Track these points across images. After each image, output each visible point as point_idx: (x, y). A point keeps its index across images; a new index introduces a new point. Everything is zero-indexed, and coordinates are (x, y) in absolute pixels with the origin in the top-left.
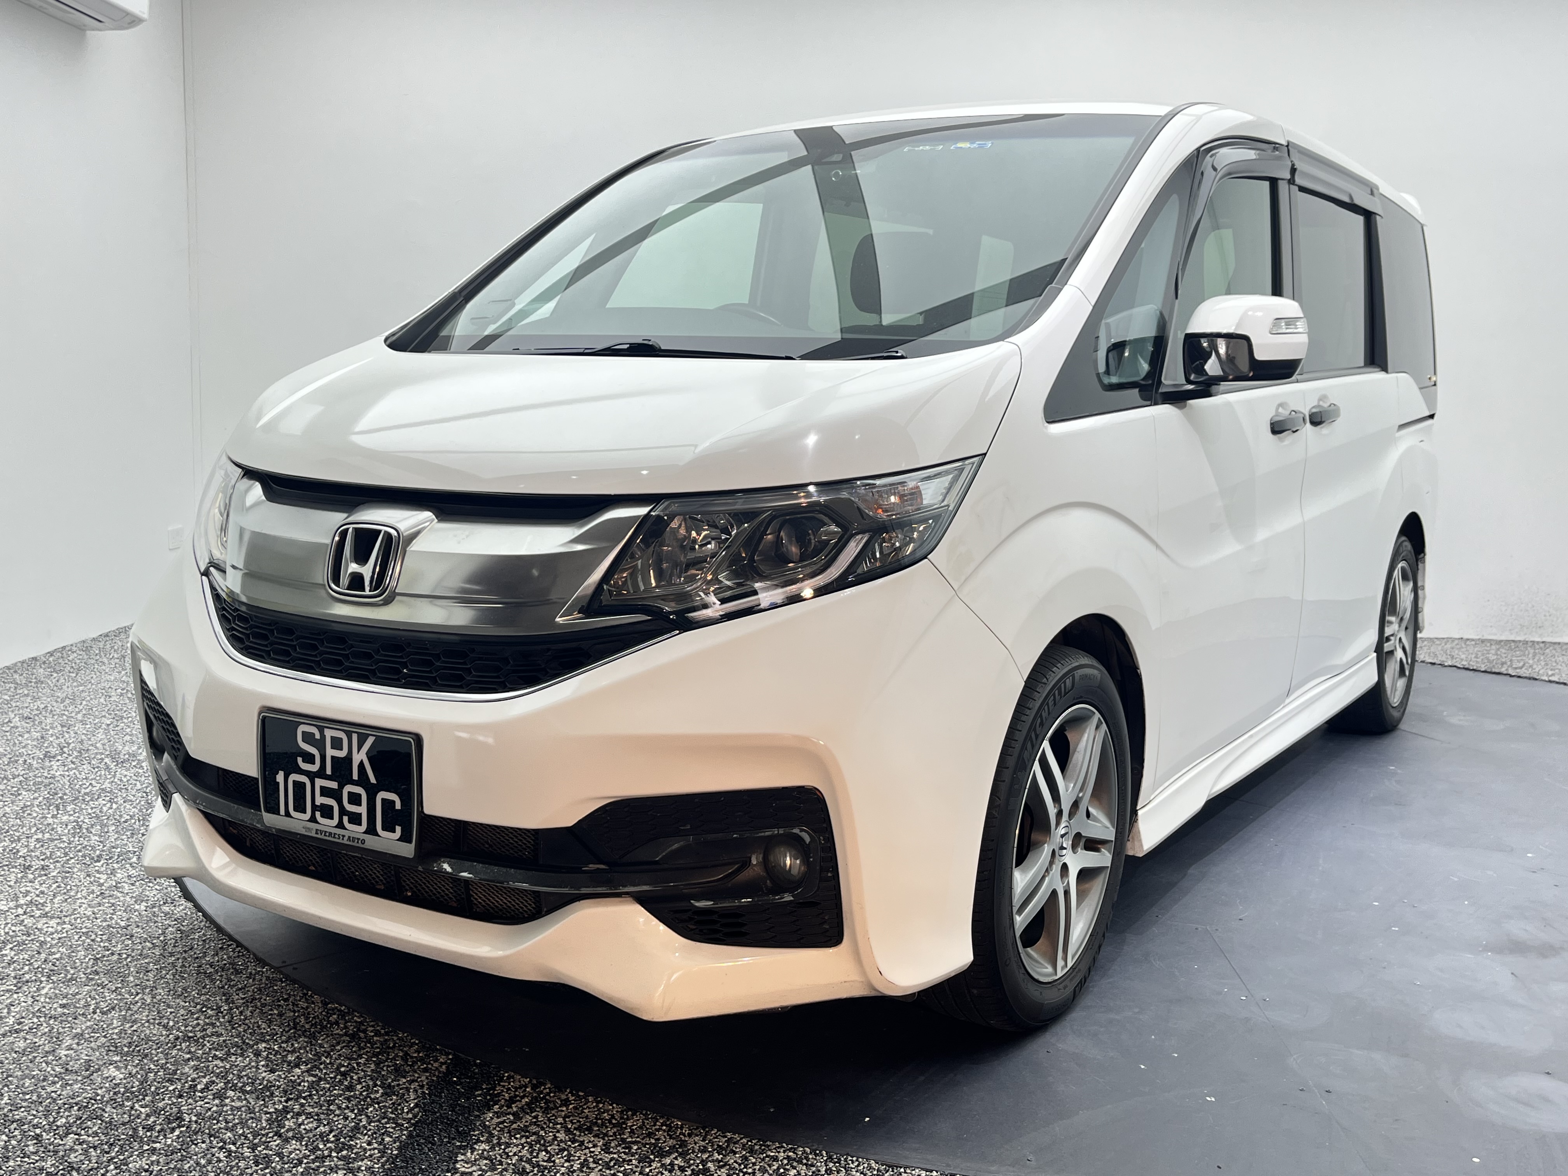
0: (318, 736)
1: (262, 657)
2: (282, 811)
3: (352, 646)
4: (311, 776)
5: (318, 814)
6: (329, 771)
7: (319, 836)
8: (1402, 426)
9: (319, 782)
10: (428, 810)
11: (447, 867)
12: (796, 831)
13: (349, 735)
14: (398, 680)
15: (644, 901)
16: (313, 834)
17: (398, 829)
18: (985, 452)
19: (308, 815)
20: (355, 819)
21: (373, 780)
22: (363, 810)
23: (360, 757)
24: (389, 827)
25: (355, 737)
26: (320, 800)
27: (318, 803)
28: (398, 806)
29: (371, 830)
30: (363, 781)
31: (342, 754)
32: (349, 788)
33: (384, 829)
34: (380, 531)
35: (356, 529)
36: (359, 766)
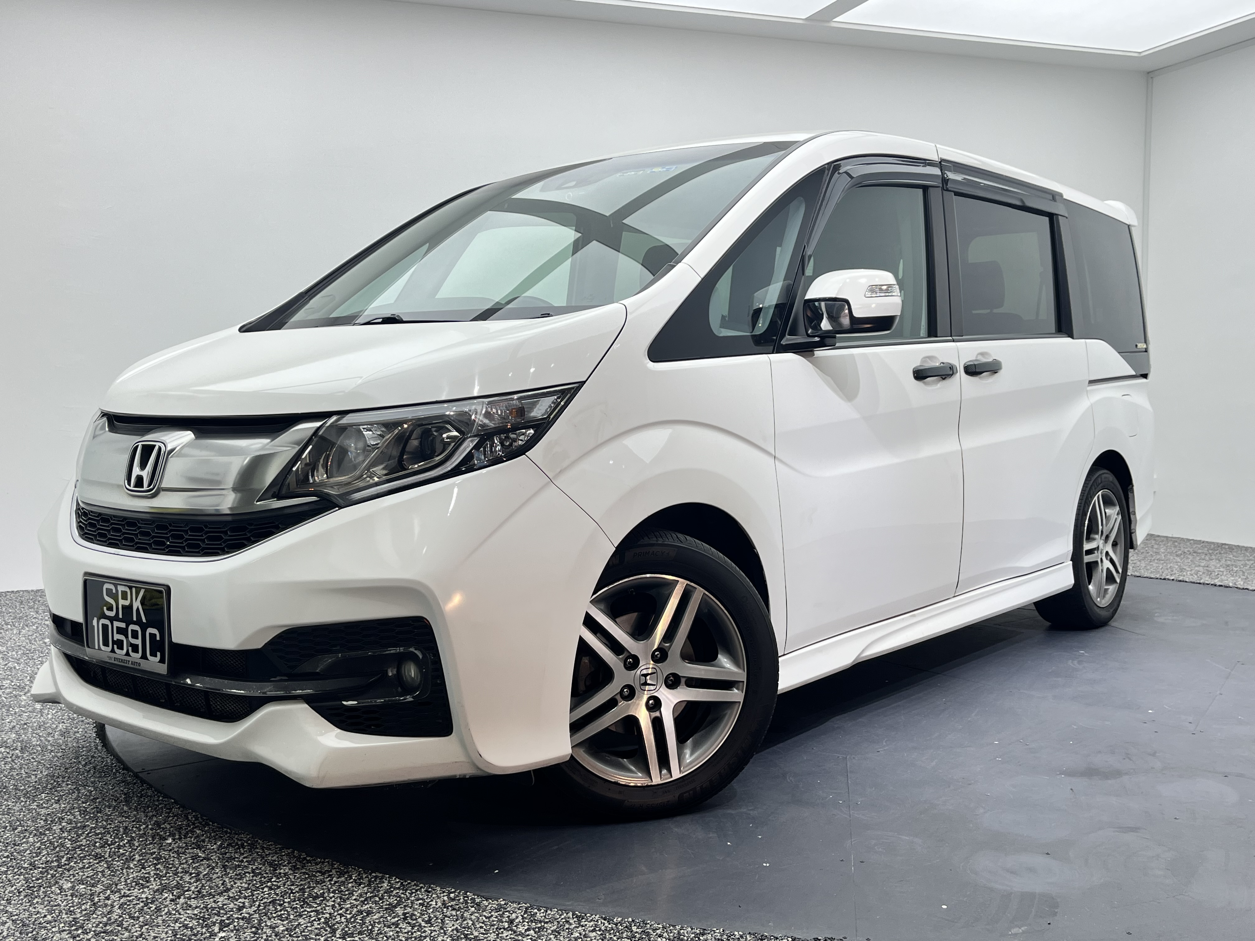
0: (114, 591)
1: (92, 539)
2: (97, 647)
3: (140, 528)
4: (111, 619)
5: (115, 646)
6: (121, 616)
7: (116, 662)
8: (1092, 382)
9: (116, 624)
10: (175, 640)
11: (188, 681)
12: (412, 649)
13: (130, 588)
14: (164, 550)
15: (309, 700)
16: (113, 661)
17: (158, 654)
18: (584, 380)
19: (110, 649)
20: (135, 648)
21: (144, 620)
22: (139, 642)
23: (137, 604)
24: (153, 654)
25: (134, 590)
26: (117, 637)
27: (115, 639)
28: (158, 638)
29: (144, 657)
30: (139, 622)
31: (127, 603)
32: (132, 627)
33: (151, 655)
34: (154, 446)
35: (143, 445)
36: (136, 610)
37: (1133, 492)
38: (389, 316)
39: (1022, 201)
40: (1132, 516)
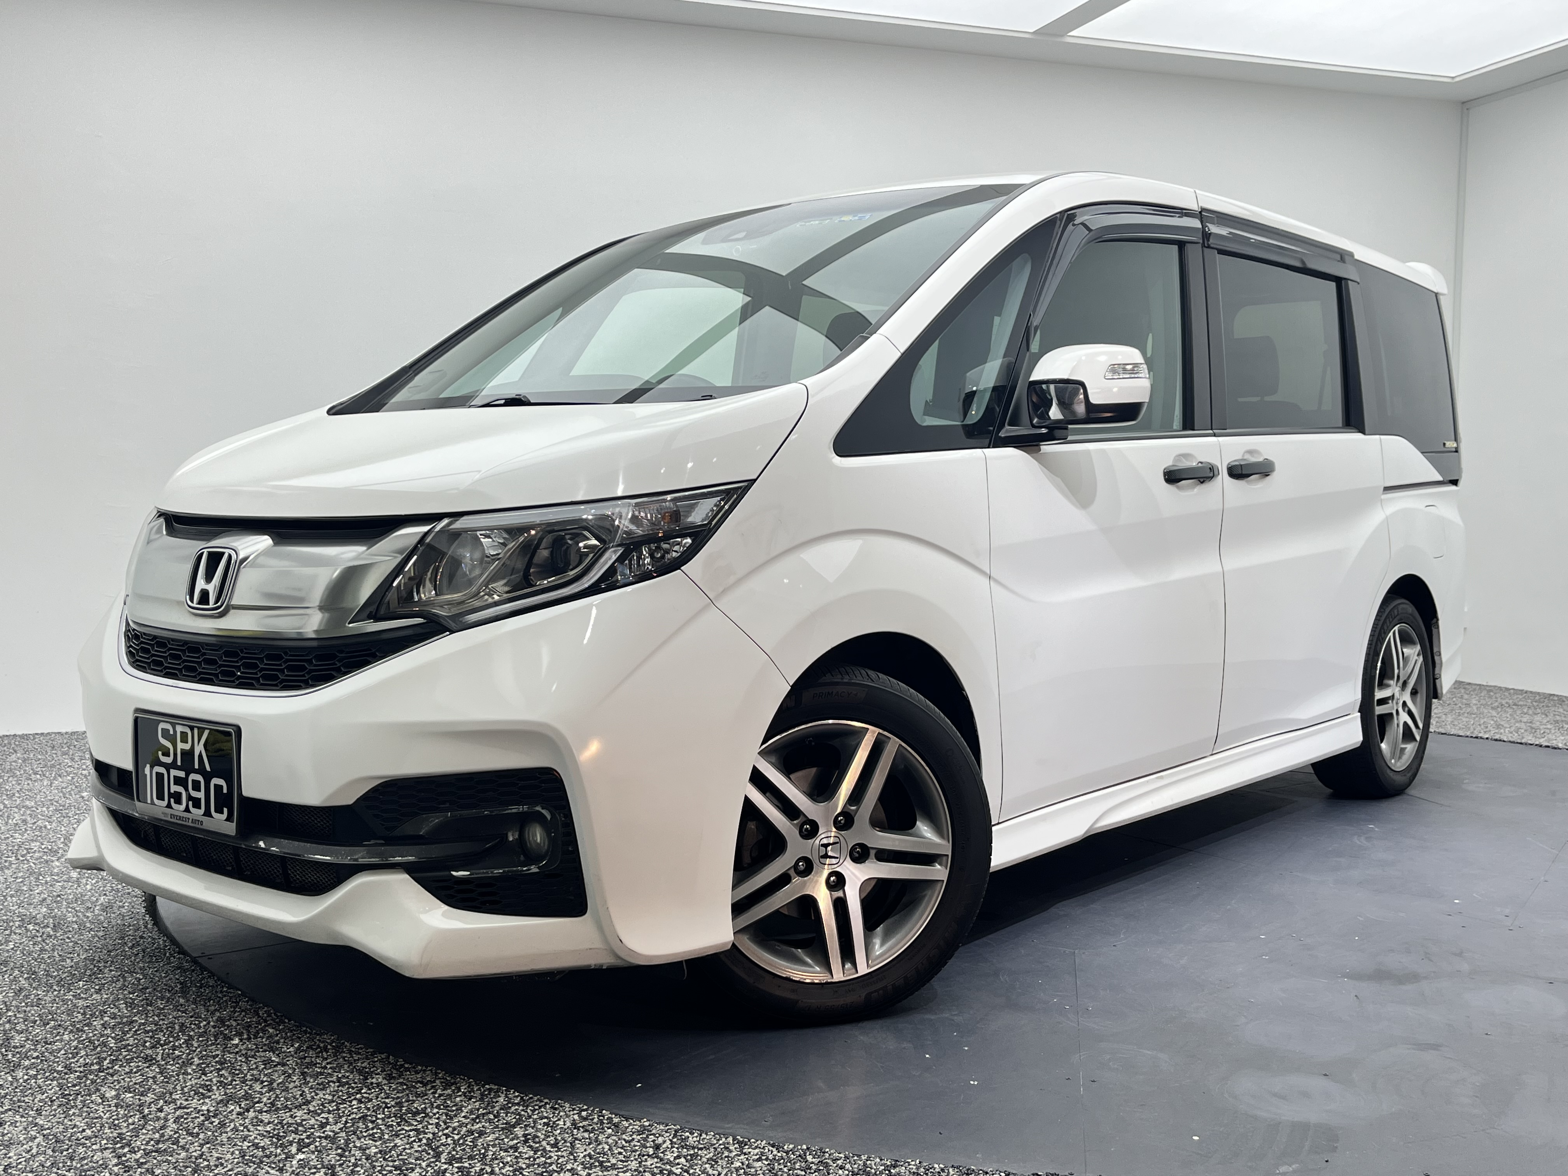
0: (171, 732)
2: (149, 801)
3: (204, 654)
4: (168, 767)
5: (172, 800)
6: (179, 763)
7: (172, 820)
8: (1387, 489)
9: (174, 773)
10: (246, 793)
11: (262, 844)
12: (538, 808)
13: (192, 728)
14: (233, 682)
16: (169, 819)
17: (225, 810)
18: (755, 477)
19: (165, 803)
20: (197, 803)
21: (208, 768)
22: (201, 795)
23: (199, 748)
24: (219, 810)
25: (196, 731)
26: (174, 788)
27: (172, 791)
28: (225, 791)
29: (208, 813)
30: (201, 771)
31: (187, 747)
32: (193, 777)
33: (216, 811)
34: (223, 553)
36: (199, 757)
37: (1438, 628)
38: (514, 396)
39: (1303, 262)
40: (1436, 658)
